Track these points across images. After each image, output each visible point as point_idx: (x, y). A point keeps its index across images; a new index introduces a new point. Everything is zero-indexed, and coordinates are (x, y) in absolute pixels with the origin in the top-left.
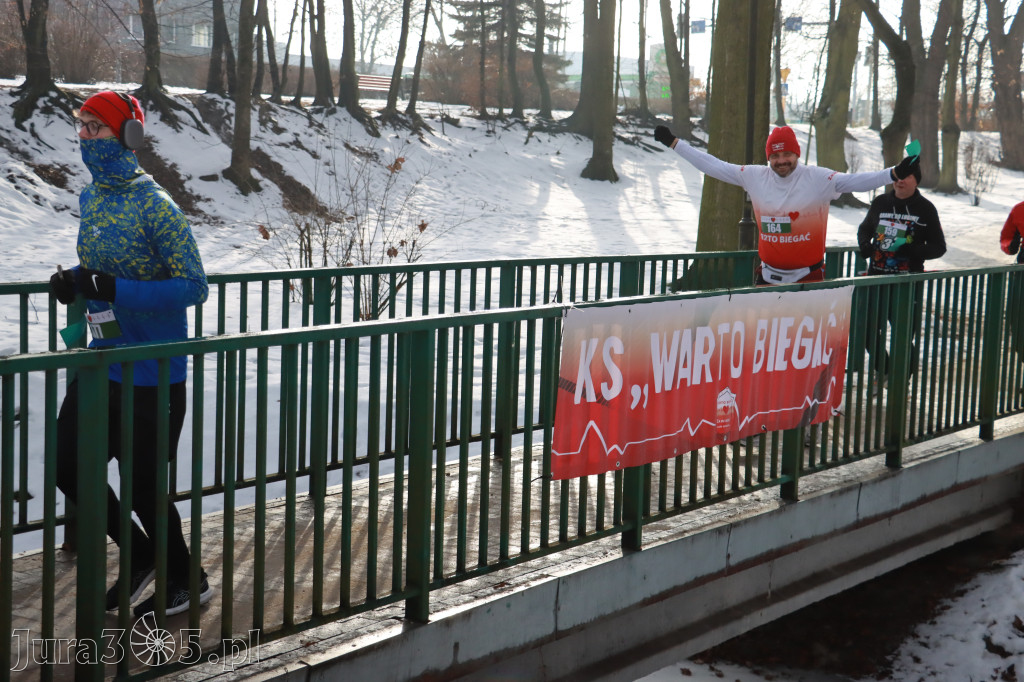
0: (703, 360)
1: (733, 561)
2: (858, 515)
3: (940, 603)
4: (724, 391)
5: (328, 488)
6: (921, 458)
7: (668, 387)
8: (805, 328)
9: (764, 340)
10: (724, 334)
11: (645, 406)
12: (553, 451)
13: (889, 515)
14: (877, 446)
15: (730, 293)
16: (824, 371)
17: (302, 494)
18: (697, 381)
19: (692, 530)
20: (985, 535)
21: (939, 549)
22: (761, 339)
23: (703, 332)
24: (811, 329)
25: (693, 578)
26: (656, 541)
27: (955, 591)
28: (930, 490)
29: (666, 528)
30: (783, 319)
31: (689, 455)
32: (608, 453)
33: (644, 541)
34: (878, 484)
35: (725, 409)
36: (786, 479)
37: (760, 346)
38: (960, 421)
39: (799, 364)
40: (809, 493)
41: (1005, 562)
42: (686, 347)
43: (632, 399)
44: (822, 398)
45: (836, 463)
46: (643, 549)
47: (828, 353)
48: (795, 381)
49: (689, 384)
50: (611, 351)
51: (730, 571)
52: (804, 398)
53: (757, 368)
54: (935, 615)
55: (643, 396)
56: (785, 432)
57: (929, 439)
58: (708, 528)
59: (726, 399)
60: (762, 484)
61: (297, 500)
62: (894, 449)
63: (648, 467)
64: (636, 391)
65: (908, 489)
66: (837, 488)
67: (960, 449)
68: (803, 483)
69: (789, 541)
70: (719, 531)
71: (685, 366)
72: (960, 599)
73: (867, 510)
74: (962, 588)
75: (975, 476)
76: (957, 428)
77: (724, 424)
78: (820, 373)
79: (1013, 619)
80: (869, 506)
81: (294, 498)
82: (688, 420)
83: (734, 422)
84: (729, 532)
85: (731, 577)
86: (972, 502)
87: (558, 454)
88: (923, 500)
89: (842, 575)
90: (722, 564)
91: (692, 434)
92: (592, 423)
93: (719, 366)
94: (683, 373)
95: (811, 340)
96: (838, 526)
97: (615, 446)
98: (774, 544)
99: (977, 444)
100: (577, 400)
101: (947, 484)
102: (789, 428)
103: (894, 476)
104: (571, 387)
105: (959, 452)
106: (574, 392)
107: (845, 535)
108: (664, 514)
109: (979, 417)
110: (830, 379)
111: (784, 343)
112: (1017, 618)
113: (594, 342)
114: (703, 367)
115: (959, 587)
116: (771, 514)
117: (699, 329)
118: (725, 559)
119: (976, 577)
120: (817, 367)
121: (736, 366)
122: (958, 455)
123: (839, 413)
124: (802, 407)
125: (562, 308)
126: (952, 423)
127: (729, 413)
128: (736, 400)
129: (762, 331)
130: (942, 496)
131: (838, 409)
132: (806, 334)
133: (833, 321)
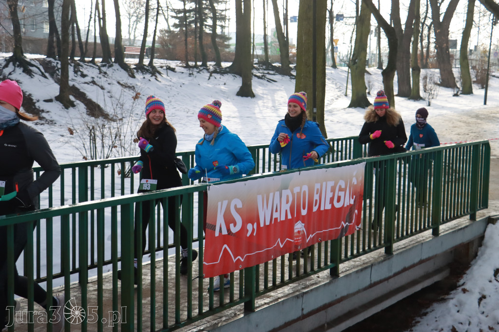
0: (286, 207)
1: (305, 312)
2: (371, 281)
3: (414, 320)
4: (299, 222)
5: (89, 279)
6: (403, 248)
7: (268, 223)
8: (340, 186)
9: (319, 194)
10: (297, 193)
11: (255, 234)
12: (204, 263)
13: (387, 279)
14: (380, 244)
15: (300, 171)
16: (351, 208)
17: (74, 283)
18: (283, 218)
19: (282, 297)
20: (436, 283)
21: (413, 292)
22: (317, 193)
23: (285, 193)
24: (343, 187)
25: (284, 322)
26: (263, 305)
27: (422, 313)
28: (407, 265)
29: (269, 297)
30: (328, 183)
31: (280, 258)
32: (234, 261)
33: (256, 305)
34: (381, 264)
35: (299, 232)
36: (333, 265)
37: (316, 197)
38: (422, 227)
39: (338, 205)
40: (345, 271)
41: (447, 297)
42: (277, 201)
43: (247, 231)
44: (350, 222)
45: (359, 254)
46: (256, 311)
47: (353, 198)
48: (336, 214)
49: (279, 221)
50: (235, 206)
51: (304, 317)
52: (340, 223)
53: (315, 209)
54: (412, 326)
55: (253, 229)
56: (331, 241)
57: (407, 238)
58: (291, 296)
59: (299, 226)
60: (320, 269)
61: (71, 287)
62: (389, 245)
63: (258, 267)
64: (250, 227)
65: (396, 264)
66: (360, 268)
67: (423, 242)
68: (342, 266)
69: (335, 298)
70: (297, 297)
71: (276, 211)
72: (424, 317)
73: (375, 278)
74: (425, 311)
75: (431, 255)
76: (421, 231)
77: (299, 240)
78: (349, 209)
79: (451, 328)
80: (377, 275)
81: (70, 286)
82: (279, 239)
83: (304, 239)
84: (302, 296)
85: (305, 319)
86: (430, 267)
87: (207, 264)
88: (405, 270)
89: (364, 311)
90: (299, 314)
91: (281, 246)
92: (225, 246)
93: (295, 209)
94: (276, 215)
95: (343, 193)
96: (361, 288)
97: (239, 257)
98: (326, 300)
99: (431, 239)
100: (217, 234)
101: (416, 260)
102: (333, 239)
103: (389, 259)
104: (213, 227)
105: (422, 243)
106: (215, 230)
107: (365, 292)
108: (267, 290)
109: (432, 225)
110: (354, 211)
111: (330, 195)
112: (453, 327)
113: (225, 203)
114: (286, 211)
115: (424, 311)
116: (325, 285)
117: (283, 191)
118: (301, 311)
119: (432, 305)
120: (347, 206)
121: (304, 209)
122: (422, 244)
123: (360, 229)
124: (340, 228)
125: (207, 185)
126: (418, 229)
127: (301, 234)
128: (305, 227)
129: (318, 190)
130: (414, 267)
131: (359, 226)
132: (341, 190)
133: (355, 181)
